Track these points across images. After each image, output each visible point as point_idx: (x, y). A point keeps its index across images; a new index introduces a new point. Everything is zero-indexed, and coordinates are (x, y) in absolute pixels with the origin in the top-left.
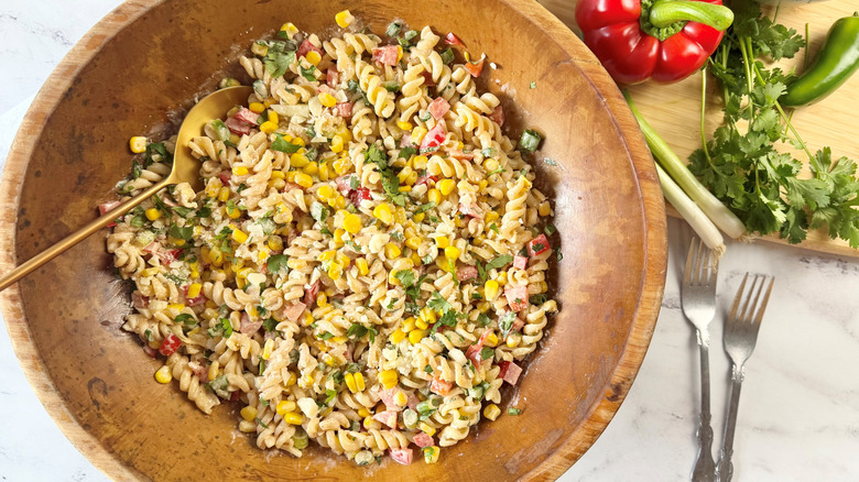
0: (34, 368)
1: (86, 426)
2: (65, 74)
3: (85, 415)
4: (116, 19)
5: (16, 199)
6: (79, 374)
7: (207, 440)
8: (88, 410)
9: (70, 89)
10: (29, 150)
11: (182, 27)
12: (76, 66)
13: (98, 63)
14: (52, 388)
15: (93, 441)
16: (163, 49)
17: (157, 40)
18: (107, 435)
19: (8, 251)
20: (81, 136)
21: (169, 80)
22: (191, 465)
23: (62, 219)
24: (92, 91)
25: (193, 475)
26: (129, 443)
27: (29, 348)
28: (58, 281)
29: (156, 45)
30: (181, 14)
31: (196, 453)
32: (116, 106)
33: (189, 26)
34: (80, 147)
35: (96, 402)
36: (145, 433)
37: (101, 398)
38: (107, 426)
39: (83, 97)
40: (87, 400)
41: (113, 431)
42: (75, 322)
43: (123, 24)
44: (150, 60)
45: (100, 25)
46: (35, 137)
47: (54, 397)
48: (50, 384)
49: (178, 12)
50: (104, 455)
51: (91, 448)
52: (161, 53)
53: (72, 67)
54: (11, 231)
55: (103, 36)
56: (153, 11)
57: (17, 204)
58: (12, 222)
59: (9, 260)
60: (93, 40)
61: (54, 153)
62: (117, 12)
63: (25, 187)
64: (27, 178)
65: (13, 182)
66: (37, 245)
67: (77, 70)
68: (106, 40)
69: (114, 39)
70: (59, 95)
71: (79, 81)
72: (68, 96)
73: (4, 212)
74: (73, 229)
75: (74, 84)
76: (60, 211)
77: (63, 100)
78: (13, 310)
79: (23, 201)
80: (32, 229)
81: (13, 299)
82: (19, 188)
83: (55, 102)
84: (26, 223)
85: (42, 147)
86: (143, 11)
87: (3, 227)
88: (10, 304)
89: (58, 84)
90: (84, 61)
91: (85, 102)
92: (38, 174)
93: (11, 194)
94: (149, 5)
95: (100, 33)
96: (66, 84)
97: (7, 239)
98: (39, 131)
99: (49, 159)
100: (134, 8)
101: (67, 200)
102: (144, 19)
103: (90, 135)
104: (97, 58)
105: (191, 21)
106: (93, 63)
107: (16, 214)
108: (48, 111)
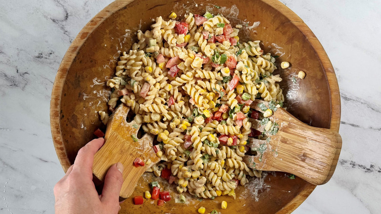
2: (73, 51)
4: (92, 25)
5: (59, 106)
9: (76, 57)
10: (62, 85)
11: (117, 24)
12: (77, 47)
13: (85, 44)
17: (107, 31)
19: (57, 129)
20: (79, 76)
21: (111, 48)
22: (140, 212)
23: (74, 113)
24: (83, 57)
28: (76, 140)
29: (107, 33)
30: (117, 19)
31: (140, 207)
32: (91, 61)
33: (120, 24)
34: (79, 81)
39: (80, 60)
43: (96, 27)
44: (105, 40)
45: (85, 28)
46: (64, 79)
49: (116, 18)
52: (109, 36)
53: (76, 48)
54: (58, 120)
55: (87, 33)
56: (107, 20)
57: (59, 109)
58: (58, 116)
59: (58, 132)
60: (83, 35)
61: (70, 85)
62: (92, 21)
63: (61, 101)
64: (62, 97)
65: (56, 99)
66: (67, 125)
67: (78, 49)
68: (89, 35)
69: (92, 33)
70: (72, 60)
71: (78, 53)
72: (75, 60)
73: (54, 112)
74: (79, 116)
75: (77, 55)
76: (73, 109)
77: (73, 63)
78: (62, 153)
79: (61, 107)
80: (65, 118)
81: (61, 149)
82: (59, 102)
83: (70, 63)
84: (63, 116)
85: (66, 83)
86: (103, 20)
87: (54, 119)
88: (60, 151)
89: (71, 55)
90: (80, 44)
91: (81, 62)
92: (65, 95)
93: (56, 105)
94: (105, 17)
95: (86, 31)
96: (74, 55)
97: (57, 124)
98: (65, 76)
99: (69, 88)
100: (99, 19)
101: (75, 104)
102: (103, 23)
103: (82, 76)
104: (85, 43)
105: (121, 22)
106: (84, 45)
107: (59, 113)
108: (68, 67)
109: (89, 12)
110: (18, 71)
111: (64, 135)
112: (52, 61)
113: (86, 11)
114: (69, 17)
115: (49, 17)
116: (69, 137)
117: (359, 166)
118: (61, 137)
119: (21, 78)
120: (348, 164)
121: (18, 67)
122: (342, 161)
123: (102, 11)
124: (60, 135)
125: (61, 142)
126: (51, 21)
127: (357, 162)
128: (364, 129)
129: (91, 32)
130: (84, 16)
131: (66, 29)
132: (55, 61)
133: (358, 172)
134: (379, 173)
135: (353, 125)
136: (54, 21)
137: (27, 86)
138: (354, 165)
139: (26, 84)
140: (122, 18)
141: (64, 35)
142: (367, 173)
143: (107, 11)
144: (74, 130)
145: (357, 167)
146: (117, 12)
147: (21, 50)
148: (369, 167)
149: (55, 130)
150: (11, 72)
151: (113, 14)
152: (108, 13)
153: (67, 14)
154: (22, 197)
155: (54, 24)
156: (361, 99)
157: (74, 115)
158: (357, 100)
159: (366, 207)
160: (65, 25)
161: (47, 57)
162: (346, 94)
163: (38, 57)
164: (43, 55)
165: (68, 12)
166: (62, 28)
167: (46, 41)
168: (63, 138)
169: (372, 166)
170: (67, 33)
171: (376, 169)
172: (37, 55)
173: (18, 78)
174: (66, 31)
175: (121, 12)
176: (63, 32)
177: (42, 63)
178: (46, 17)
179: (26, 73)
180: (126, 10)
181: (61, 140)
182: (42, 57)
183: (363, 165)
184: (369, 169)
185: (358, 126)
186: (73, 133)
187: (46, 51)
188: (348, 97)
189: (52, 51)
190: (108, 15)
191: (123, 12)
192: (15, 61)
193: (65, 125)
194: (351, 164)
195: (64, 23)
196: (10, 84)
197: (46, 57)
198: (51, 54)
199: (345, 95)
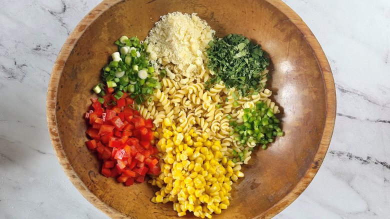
0: (68, 168)
1: (91, 191)
2: (71, 43)
3: (90, 187)
4: (90, 17)
5: (55, 98)
6: (84, 170)
7: (137, 194)
8: (90, 184)
9: (73, 50)
10: (58, 77)
11: (115, 17)
12: (75, 40)
13: (83, 37)
14: (76, 176)
15: (95, 197)
16: (108, 27)
17: (105, 24)
18: (100, 194)
19: (53, 120)
20: (77, 68)
21: (109, 40)
22: (133, 204)
23: (71, 104)
24: (80, 49)
25: (135, 209)
26: (108, 197)
27: (66, 161)
28: (71, 131)
29: (105, 26)
30: (116, 12)
31: (134, 200)
32: (89, 54)
33: (119, 17)
34: (76, 73)
35: (92, 181)
36: (113, 193)
37: (94, 179)
38: (98, 191)
39: (77, 52)
40: (90, 181)
41: (101, 193)
42: (80, 147)
43: (94, 19)
44: (102, 33)
45: (83, 20)
46: (61, 71)
47: (78, 180)
48: (75, 174)
49: (114, 11)
50: (100, 203)
51: (94, 200)
52: (107, 29)
53: (73, 40)
54: (54, 112)
55: (85, 26)
56: (105, 13)
57: (56, 101)
58: (54, 108)
59: (54, 124)
60: (81, 28)
61: (67, 77)
62: (90, 14)
63: (58, 93)
64: (58, 89)
65: (53, 91)
66: (63, 116)
67: (76, 41)
68: (86, 27)
69: (90, 26)
70: (69, 53)
71: (76, 45)
72: (72, 53)
73: (50, 104)
74: (75, 108)
75: (75, 47)
76: (70, 101)
77: (71, 55)
78: (58, 145)
79: (58, 99)
80: (61, 110)
81: (57, 140)
82: (56, 94)
83: (67, 55)
84: (59, 108)
85: (63, 75)
86: (101, 13)
87: (51, 110)
88: (56, 143)
89: (68, 48)
90: (78, 37)
91: (78, 54)
92: (62, 87)
93: (53, 96)
94: (104, 10)
95: (84, 24)
96: (71, 47)
97: (53, 116)
98: (62, 69)
99: (66, 80)
100: (97, 12)
101: (72, 96)
102: (101, 16)
103: (80, 68)
104: (83, 35)
105: (119, 14)
106: (81, 38)
107: (55, 104)
108: (65, 59)
109: (87, 5)
110: (16, 63)
111: (59, 127)
112: (50, 53)
113: (84, 3)
114: (67, 9)
115: (47, 9)
116: (65, 128)
117: (356, 157)
118: (57, 129)
119: (19, 70)
120: (345, 156)
121: (16, 60)
122: (338, 153)
123: (100, 4)
124: (56, 127)
125: (57, 134)
126: (49, 13)
127: (354, 154)
128: (361, 121)
129: (89, 24)
130: (81, 8)
131: (64, 22)
132: (53, 54)
133: (355, 163)
134: (375, 165)
135: (350, 117)
136: (52, 13)
137: (24, 78)
138: (351, 157)
139: (24, 76)
140: (120, 11)
141: (61, 27)
142: (364, 165)
143: (105, 4)
144: (70, 121)
145: (353, 159)
146: (115, 5)
147: (19, 42)
148: (365, 159)
149: (51, 121)
150: (9, 65)
151: (112, 7)
152: (105, 6)
153: (65, 6)
154: (20, 188)
155: (52, 16)
156: (358, 91)
157: (71, 106)
158: (354, 92)
159: (363, 198)
160: (63, 17)
161: (45, 49)
162: (343, 86)
163: (36, 49)
164: (41, 47)
165: (66, 4)
166: (60, 20)
167: (44, 34)
168: (59, 130)
169: (368, 158)
170: (64, 25)
171: (373, 160)
172: (35, 47)
173: (16, 70)
174: (64, 24)
175: (119, 5)
176: (61, 24)
177: (40, 55)
178: (43, 9)
179: (24, 65)
180: (124, 3)
181: (57, 132)
182: (40, 49)
183: (360, 157)
184: (366, 161)
185: (355, 118)
186: (69, 124)
187: (44, 43)
188: (345, 89)
189: (50, 43)
190: (107, 8)
191: (122, 5)
192: (13, 53)
193: (61, 117)
194: (348, 156)
195: (62, 15)
196: (9, 76)
197: (43, 49)
198: (49, 46)
199: (341, 87)
